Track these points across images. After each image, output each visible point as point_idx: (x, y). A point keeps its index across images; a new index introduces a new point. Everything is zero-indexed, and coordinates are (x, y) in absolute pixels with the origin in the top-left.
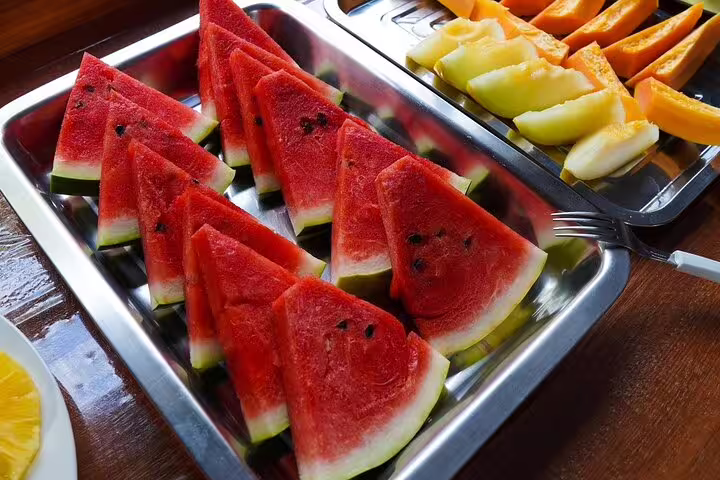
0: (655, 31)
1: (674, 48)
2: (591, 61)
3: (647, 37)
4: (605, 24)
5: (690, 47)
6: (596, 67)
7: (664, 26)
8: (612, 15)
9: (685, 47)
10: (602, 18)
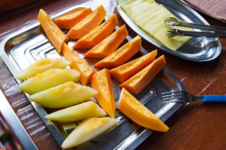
0: (135, 62)
1: (139, 72)
2: (100, 78)
3: (130, 65)
4: (113, 58)
5: (146, 72)
6: (101, 82)
7: (139, 60)
8: (118, 53)
9: (144, 72)
10: (113, 55)
